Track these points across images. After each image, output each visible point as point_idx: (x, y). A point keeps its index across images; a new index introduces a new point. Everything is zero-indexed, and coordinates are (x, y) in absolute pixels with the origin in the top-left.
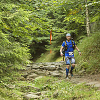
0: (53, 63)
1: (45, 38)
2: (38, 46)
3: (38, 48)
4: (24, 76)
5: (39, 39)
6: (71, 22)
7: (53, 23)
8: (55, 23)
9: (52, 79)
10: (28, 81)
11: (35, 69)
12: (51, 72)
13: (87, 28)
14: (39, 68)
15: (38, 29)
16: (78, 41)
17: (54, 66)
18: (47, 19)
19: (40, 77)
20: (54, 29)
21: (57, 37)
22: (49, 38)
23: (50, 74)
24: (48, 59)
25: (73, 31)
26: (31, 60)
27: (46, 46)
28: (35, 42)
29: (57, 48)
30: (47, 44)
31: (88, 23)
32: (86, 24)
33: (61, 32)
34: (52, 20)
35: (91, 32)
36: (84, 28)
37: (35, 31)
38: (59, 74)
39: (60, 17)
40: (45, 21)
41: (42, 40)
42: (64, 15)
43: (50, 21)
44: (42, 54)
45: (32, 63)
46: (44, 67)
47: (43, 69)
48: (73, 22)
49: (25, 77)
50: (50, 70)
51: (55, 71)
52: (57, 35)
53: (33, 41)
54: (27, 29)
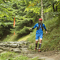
0: (16, 42)
1: (11, 23)
2: (5, 29)
3: (5, 31)
5: (6, 24)
6: (30, 12)
7: (16, 13)
8: (18, 12)
9: (13, 54)
11: (2, 46)
13: (42, 16)
14: (5, 45)
15: (5, 16)
17: (16, 45)
18: (12, 9)
19: (5, 52)
21: (19, 23)
22: (13, 23)
23: (12, 50)
24: (12, 39)
25: (31, 19)
27: (11, 29)
29: (19, 31)
30: (12, 28)
31: (42, 13)
32: (41, 14)
33: (22, 19)
34: (16, 10)
35: (44, 20)
36: (40, 17)
38: (19, 50)
39: (22, 8)
40: (10, 10)
41: (8, 25)
42: (25, 7)
43: (14, 10)
44: (8, 35)
46: (8, 45)
47: (8, 46)
50: (13, 47)
51: (17, 48)
52: (19, 22)
53: (2, 25)
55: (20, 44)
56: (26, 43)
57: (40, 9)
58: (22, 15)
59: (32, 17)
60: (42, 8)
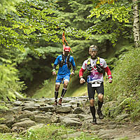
0: (67, 99)
1: (53, 50)
2: (37, 65)
4: (7, 124)
5: (41, 51)
6: (103, 18)
8: (72, 20)
9: (61, 129)
10: (15, 134)
11: (31, 110)
12: (61, 117)
13: (134, 30)
14: (39, 108)
15: (37, 32)
16: (117, 56)
17: (68, 105)
18: (57, 12)
19: (39, 126)
20: (69, 31)
21: (76, 47)
23: (58, 121)
26: (22, 92)
28: (32, 57)
31: (136, 21)
33: (83, 38)
34: (67, 14)
37: (31, 36)
38: (76, 120)
39: (83, 8)
40: (52, 15)
41: (45, 53)
43: (62, 15)
45: (25, 97)
47: (46, 110)
48: (108, 19)
49: (10, 125)
50: (59, 113)
53: (29, 55)
54: (17, 30)
55: (78, 104)
58: (83, 26)
60: (136, 8)
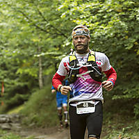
56: (18, 116)
57: (37, 70)
58: (13, 78)
59: (27, 81)
60: (41, 69)
